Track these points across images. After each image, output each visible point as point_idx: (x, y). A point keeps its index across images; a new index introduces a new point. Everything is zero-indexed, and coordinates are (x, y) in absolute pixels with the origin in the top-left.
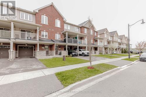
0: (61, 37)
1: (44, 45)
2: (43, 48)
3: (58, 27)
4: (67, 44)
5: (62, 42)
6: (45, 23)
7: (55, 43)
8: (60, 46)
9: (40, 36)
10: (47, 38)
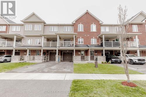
0: (98, 42)
1: (80, 50)
2: (79, 53)
3: (93, 31)
4: (105, 48)
5: (98, 46)
6: (81, 31)
7: (90, 48)
8: (96, 51)
9: (76, 43)
10: (83, 44)
